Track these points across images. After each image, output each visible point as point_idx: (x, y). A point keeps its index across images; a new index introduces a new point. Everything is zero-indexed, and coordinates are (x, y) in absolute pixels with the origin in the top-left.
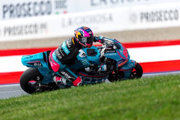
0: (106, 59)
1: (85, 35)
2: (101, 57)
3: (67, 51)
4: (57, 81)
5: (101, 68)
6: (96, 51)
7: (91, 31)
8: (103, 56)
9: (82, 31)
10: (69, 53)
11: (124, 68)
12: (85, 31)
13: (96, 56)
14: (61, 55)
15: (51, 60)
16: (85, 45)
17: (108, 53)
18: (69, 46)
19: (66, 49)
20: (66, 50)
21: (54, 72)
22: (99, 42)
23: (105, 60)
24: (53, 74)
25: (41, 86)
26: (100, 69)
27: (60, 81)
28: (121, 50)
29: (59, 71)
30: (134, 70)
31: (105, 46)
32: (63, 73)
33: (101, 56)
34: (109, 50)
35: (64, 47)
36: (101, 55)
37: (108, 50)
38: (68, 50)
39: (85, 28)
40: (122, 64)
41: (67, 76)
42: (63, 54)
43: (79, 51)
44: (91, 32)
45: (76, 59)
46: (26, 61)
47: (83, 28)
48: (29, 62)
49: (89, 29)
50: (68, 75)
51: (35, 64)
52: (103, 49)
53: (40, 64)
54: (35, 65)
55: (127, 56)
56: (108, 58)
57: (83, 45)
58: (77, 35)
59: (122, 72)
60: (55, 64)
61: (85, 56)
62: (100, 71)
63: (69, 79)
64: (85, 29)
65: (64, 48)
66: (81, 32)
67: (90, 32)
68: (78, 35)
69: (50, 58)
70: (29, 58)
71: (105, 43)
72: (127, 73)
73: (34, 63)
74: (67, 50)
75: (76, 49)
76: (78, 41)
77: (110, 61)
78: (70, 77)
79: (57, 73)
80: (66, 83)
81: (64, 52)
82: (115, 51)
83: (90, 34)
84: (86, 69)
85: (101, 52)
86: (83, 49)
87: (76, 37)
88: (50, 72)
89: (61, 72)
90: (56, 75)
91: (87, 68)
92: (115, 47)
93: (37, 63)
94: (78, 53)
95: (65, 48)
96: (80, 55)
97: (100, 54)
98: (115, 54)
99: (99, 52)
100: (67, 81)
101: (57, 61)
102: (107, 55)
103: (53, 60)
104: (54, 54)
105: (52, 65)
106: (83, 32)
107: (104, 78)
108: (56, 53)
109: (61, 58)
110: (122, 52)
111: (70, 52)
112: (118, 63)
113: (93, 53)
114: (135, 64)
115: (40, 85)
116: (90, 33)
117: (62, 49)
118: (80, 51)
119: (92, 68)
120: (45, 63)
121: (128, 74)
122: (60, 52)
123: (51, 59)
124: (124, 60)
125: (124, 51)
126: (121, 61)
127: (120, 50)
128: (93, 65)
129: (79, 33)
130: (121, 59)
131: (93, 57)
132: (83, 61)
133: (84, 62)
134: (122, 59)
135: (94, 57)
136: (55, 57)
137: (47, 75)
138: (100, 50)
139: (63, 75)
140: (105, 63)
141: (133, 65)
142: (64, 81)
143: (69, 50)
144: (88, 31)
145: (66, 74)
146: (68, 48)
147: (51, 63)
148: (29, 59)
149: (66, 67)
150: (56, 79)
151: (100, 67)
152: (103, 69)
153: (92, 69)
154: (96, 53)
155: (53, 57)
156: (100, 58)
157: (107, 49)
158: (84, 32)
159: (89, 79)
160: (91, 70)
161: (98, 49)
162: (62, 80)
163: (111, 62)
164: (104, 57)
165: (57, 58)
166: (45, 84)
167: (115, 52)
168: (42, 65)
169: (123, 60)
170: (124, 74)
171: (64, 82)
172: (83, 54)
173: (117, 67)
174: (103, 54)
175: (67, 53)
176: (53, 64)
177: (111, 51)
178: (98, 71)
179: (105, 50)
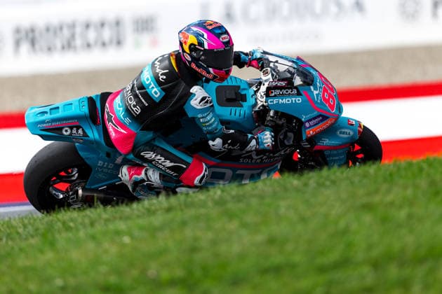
0: (272, 113)
2: (257, 109)
3: (156, 92)
5: (257, 140)
6: (243, 93)
7: (226, 32)
8: (263, 105)
10: (163, 97)
11: (327, 142)
12: (210, 32)
13: (242, 106)
14: (139, 102)
16: (209, 73)
17: (275, 96)
18: (161, 77)
19: (153, 85)
20: (153, 88)
21: (121, 155)
23: (269, 118)
24: (119, 160)
25: (82, 195)
26: (254, 142)
28: (316, 89)
29: (136, 150)
30: (357, 147)
31: (270, 76)
32: (147, 156)
33: (259, 106)
34: (281, 88)
35: (148, 80)
36: (259, 102)
37: (276, 88)
38: (159, 88)
39: (211, 25)
40: (319, 128)
43: (191, 91)
44: (226, 36)
46: (43, 122)
48: (47, 125)
49: (221, 27)
50: (163, 159)
51: (66, 131)
52: (262, 86)
53: (80, 131)
54: (65, 133)
55: (332, 107)
56: (276, 113)
57: (204, 73)
58: (185, 42)
59: (321, 152)
61: (209, 105)
62: (254, 148)
63: (168, 168)
64: (210, 28)
65: (147, 83)
66: (197, 35)
67: (223, 36)
68: (188, 44)
70: (46, 112)
71: (269, 69)
72: (335, 155)
73: (61, 129)
74: (155, 89)
75: (183, 85)
76: (190, 62)
77: (283, 121)
78: (171, 162)
79: (131, 156)
82: (298, 91)
83: (223, 43)
84: (211, 143)
85: (258, 94)
86: (203, 87)
87: (184, 51)
88: (108, 155)
89: (142, 154)
90: (126, 162)
91: (213, 141)
92: (298, 81)
93: (71, 128)
94: (189, 95)
95: (150, 84)
96: (194, 103)
97: (256, 99)
98: (299, 100)
99: (252, 96)
101: (127, 121)
102: (273, 102)
103: (116, 119)
104: (118, 101)
105: (113, 134)
106: (203, 36)
107: (267, 170)
109: (139, 111)
110: (317, 95)
112: (307, 125)
113: (234, 97)
114: (359, 131)
115: (80, 192)
116: (225, 38)
117: (141, 87)
118: (195, 89)
119: (229, 142)
120: (92, 125)
121: (337, 158)
122: (136, 96)
123: (110, 117)
124: (324, 118)
125: (325, 90)
127: (312, 87)
128: (232, 131)
129: (192, 39)
130: (316, 113)
131: (233, 109)
132: (201, 120)
133: (207, 122)
134: (319, 114)
135: (238, 109)
136: (121, 109)
137: (100, 163)
138: (255, 89)
139: (150, 161)
140: (267, 126)
141: (352, 133)
143: (163, 89)
144: (220, 31)
145: (159, 157)
146: (159, 83)
148: (47, 117)
149: (154, 139)
151: (253, 138)
153: (229, 145)
154: (244, 98)
155: (115, 111)
156: (255, 111)
158: (206, 36)
159: (224, 174)
160: (226, 146)
161: (250, 85)
163: (286, 124)
164: (265, 110)
166: (96, 190)
167: (299, 94)
168: (85, 134)
169: (321, 118)
170: (328, 159)
172: (203, 99)
173: (304, 138)
174: (264, 100)
176: (116, 131)
177: (285, 92)
178: (248, 148)
179: (269, 89)
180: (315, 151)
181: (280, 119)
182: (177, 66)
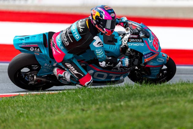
0: (129, 50)
1: (105, 17)
2: (122, 47)
3: (77, 37)
4: (58, 74)
5: (122, 62)
6: (116, 38)
7: (114, 12)
8: (125, 45)
9: (102, 10)
10: (80, 40)
11: (152, 64)
12: (106, 11)
13: (115, 45)
14: (68, 40)
15: (54, 46)
16: (103, 30)
17: (132, 42)
18: (81, 30)
19: (76, 33)
20: (76, 34)
22: (121, 25)
23: (127, 52)
24: (55, 65)
26: (120, 63)
27: (63, 75)
30: (165, 67)
31: (129, 31)
32: (68, 66)
33: (123, 45)
34: (135, 38)
35: (74, 30)
36: (123, 43)
37: (133, 38)
38: (79, 35)
39: (107, 8)
40: (150, 58)
41: (72, 70)
42: (71, 39)
43: (94, 38)
44: (114, 14)
45: (89, 48)
46: (21, 44)
47: (103, 8)
48: (23, 45)
49: (111, 10)
50: (74, 69)
51: (32, 49)
52: (125, 36)
53: (38, 50)
54: (31, 50)
55: (157, 49)
56: (131, 50)
57: (101, 30)
58: (94, 15)
59: (148, 68)
60: (59, 52)
61: (101, 46)
63: (75, 74)
64: (107, 9)
65: (74, 31)
66: (100, 12)
67: (112, 14)
68: (95, 16)
69: (53, 42)
70: (23, 39)
71: (129, 28)
73: (29, 48)
74: (77, 35)
75: (91, 35)
78: (77, 71)
80: (69, 80)
81: (72, 37)
82: (142, 40)
83: (112, 17)
84: (100, 63)
85: (123, 39)
87: (93, 19)
88: (50, 62)
89: (66, 64)
90: (58, 66)
92: (142, 35)
93: (34, 48)
94: (93, 40)
95: (75, 32)
96: (95, 44)
97: (122, 42)
98: (142, 45)
99: (120, 40)
100: (71, 77)
101: (62, 48)
102: (130, 44)
103: (56, 46)
104: (58, 37)
105: (54, 53)
106: (103, 13)
107: (123, 75)
108: (61, 37)
109: (68, 44)
110: (151, 43)
111: (81, 38)
112: (145, 56)
113: (112, 40)
114: (167, 60)
115: (35, 77)
116: (113, 15)
117: (71, 33)
118: (96, 38)
119: (109, 63)
120: (44, 47)
121: (155, 71)
122: (67, 37)
123: (54, 44)
124: (153, 54)
125: (154, 41)
126: (149, 54)
127: (149, 39)
128: (110, 58)
129: (97, 14)
130: (150, 51)
131: (111, 46)
132: (97, 52)
133: (99, 54)
135: (113, 46)
136: (60, 42)
137: (46, 65)
138: (122, 37)
139: (68, 68)
140: (127, 55)
141: (164, 60)
142: (68, 76)
143: (81, 36)
144: (111, 12)
145: (72, 67)
147: (53, 50)
148: (24, 41)
149: (73, 58)
150: (56, 72)
151: (120, 61)
152: (124, 64)
153: (109, 64)
154: (116, 41)
155: (57, 42)
156: (121, 48)
157: (132, 36)
158: (104, 13)
159: (103, 75)
160: (107, 65)
161: (119, 35)
162: (64, 75)
163: (136, 56)
164: (126, 47)
165: (63, 43)
166: (41, 77)
167: (143, 42)
168: (41, 52)
169: (152, 54)
170: (151, 71)
171: (67, 78)
172: (99, 42)
173: (143, 63)
174: (126, 42)
175: (77, 38)
176: (56, 52)
177: (136, 40)
178: (117, 66)
179: (129, 38)
180: (146, 67)
181: (133, 53)
182: (89, 25)
